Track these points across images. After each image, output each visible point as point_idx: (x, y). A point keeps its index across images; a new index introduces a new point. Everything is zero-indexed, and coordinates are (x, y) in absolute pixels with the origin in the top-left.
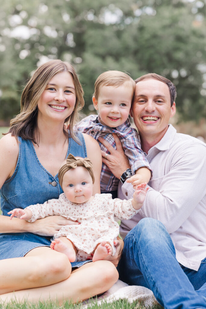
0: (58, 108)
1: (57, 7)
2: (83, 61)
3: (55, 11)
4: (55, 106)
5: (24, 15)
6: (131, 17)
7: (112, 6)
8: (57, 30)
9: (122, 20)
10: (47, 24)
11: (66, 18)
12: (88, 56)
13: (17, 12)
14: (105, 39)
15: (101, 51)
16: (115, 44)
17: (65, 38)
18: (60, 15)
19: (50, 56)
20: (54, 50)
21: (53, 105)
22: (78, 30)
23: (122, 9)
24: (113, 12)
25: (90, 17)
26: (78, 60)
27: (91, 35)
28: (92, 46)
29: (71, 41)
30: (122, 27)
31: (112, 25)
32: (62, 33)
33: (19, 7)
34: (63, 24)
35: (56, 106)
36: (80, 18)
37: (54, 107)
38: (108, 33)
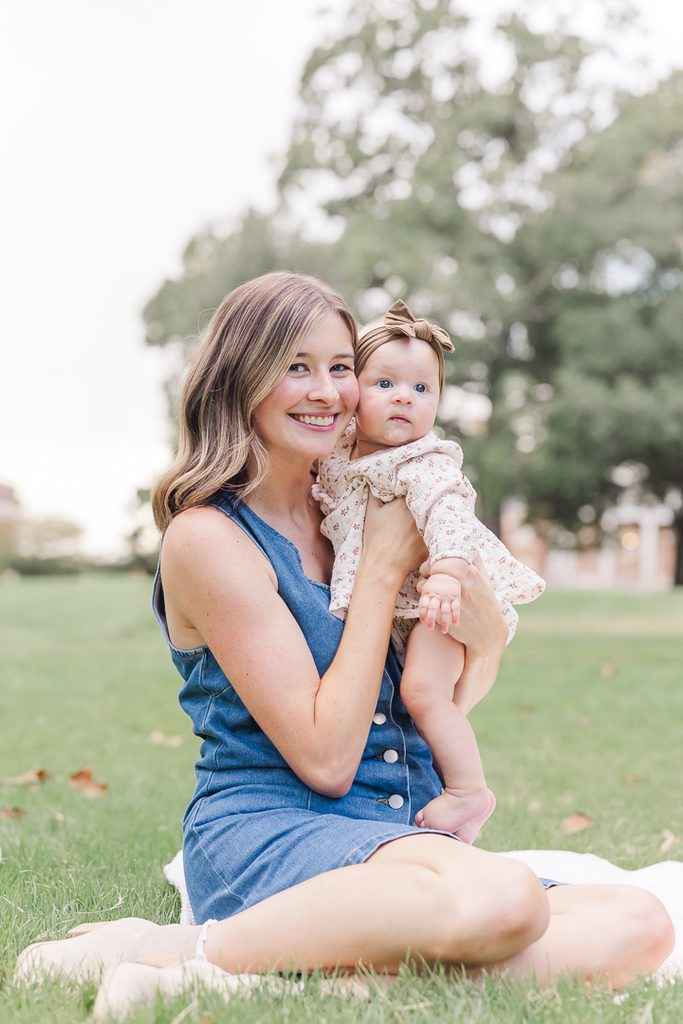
0: (319, 421)
1: (482, 260)
2: (557, 390)
3: (475, 272)
4: (310, 416)
5: (396, 286)
6: (677, 270)
7: (624, 245)
8: (484, 319)
9: (654, 278)
10: (456, 306)
11: (506, 285)
12: (569, 377)
13: (378, 282)
14: (611, 331)
15: (604, 362)
16: (639, 342)
17: (505, 337)
18: (490, 280)
19: (468, 384)
20: (479, 370)
21: (303, 415)
22: (538, 314)
23: (651, 252)
24: (627, 261)
25: (568, 279)
26: (543, 392)
27: (574, 326)
28: (579, 350)
29: (520, 343)
30: (655, 299)
31: (626, 296)
32: (497, 326)
33: (382, 269)
34: (498, 301)
35: (313, 418)
36: (541, 282)
37: (307, 419)
38: (618, 315)
